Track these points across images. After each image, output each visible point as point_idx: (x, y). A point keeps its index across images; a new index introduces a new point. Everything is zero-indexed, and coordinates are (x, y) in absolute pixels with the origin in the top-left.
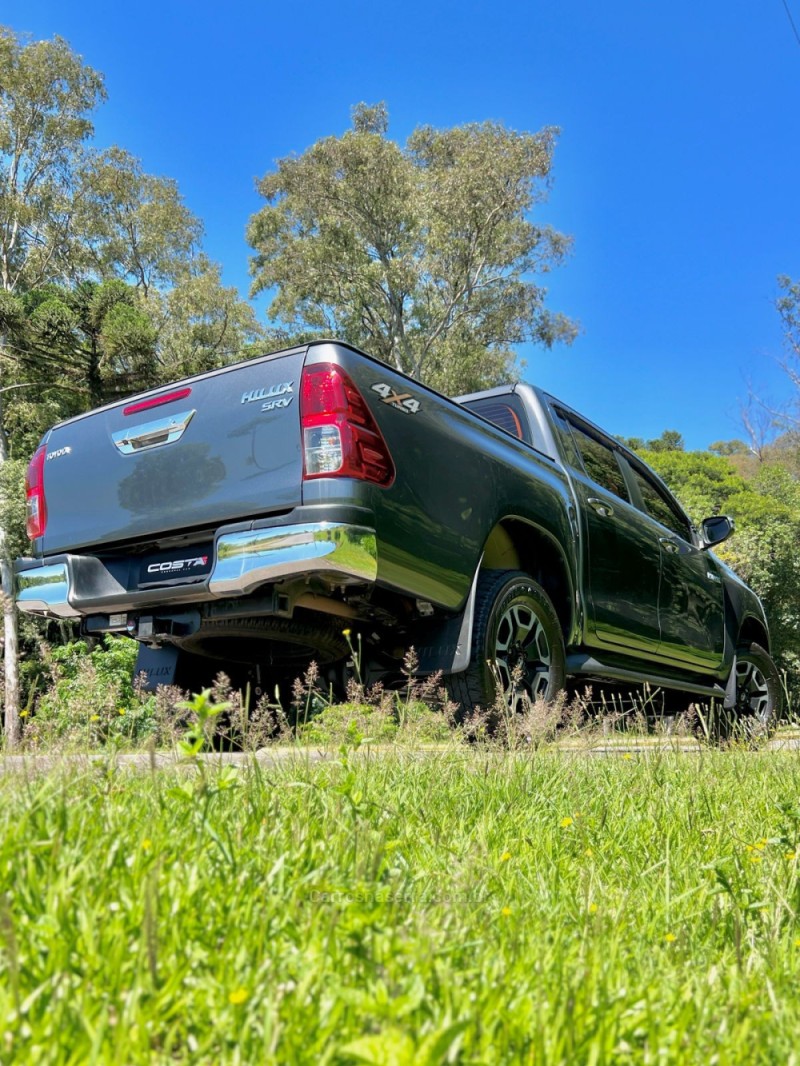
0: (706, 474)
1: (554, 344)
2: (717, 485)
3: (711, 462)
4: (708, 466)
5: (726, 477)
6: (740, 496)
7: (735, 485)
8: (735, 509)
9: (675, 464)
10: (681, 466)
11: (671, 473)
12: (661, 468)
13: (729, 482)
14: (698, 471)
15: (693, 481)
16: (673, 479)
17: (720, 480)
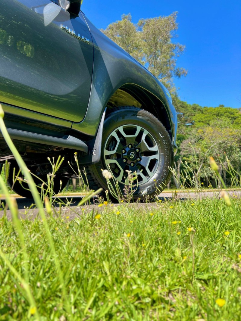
0: (229, 113)
1: (181, 77)
2: (232, 116)
3: (231, 110)
4: (230, 111)
5: (236, 113)
6: (239, 118)
7: (238, 116)
8: (238, 122)
9: (220, 111)
10: (222, 111)
11: (219, 113)
12: (216, 112)
13: (236, 115)
14: (227, 112)
15: (225, 115)
16: (220, 115)
17: (233, 114)
